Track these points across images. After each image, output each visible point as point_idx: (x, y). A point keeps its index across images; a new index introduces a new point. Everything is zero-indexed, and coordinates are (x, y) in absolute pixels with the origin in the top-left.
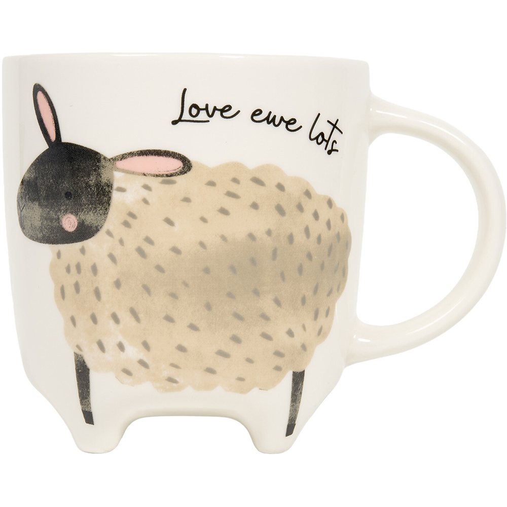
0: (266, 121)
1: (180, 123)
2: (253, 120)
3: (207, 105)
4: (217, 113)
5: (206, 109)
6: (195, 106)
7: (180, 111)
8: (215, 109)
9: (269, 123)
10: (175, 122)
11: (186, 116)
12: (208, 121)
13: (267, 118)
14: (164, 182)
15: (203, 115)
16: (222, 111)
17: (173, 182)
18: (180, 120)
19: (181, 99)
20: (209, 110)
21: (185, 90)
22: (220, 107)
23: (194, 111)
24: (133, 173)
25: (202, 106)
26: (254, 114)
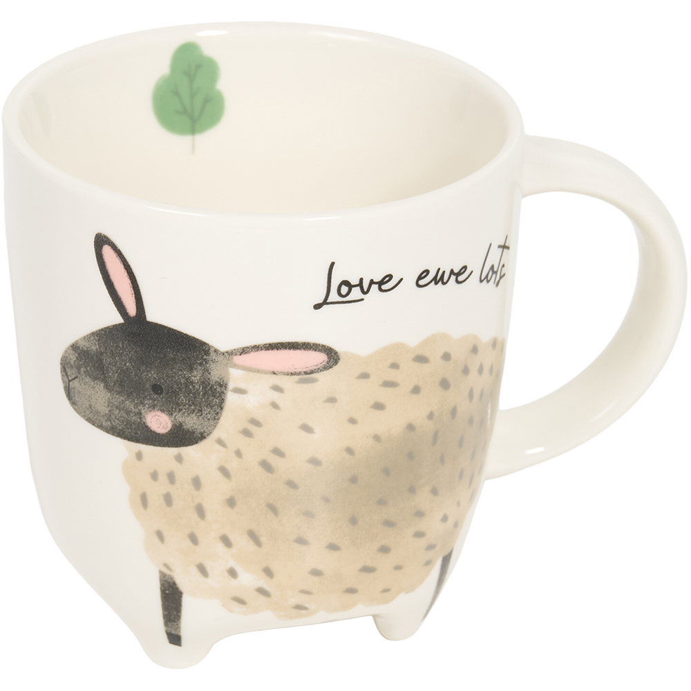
0: (433, 282)
1: (325, 306)
2: (418, 286)
3: (361, 280)
4: (375, 287)
5: (361, 284)
6: (346, 283)
7: (325, 292)
8: (372, 282)
9: (436, 283)
10: (317, 307)
11: (334, 296)
12: (363, 299)
13: (435, 278)
14: (301, 381)
15: (356, 294)
16: (381, 283)
17: (314, 381)
18: (325, 302)
19: (327, 276)
20: (364, 285)
21: (333, 264)
22: (378, 279)
23: (344, 289)
24: (258, 371)
25: (355, 281)
26: (420, 278)
